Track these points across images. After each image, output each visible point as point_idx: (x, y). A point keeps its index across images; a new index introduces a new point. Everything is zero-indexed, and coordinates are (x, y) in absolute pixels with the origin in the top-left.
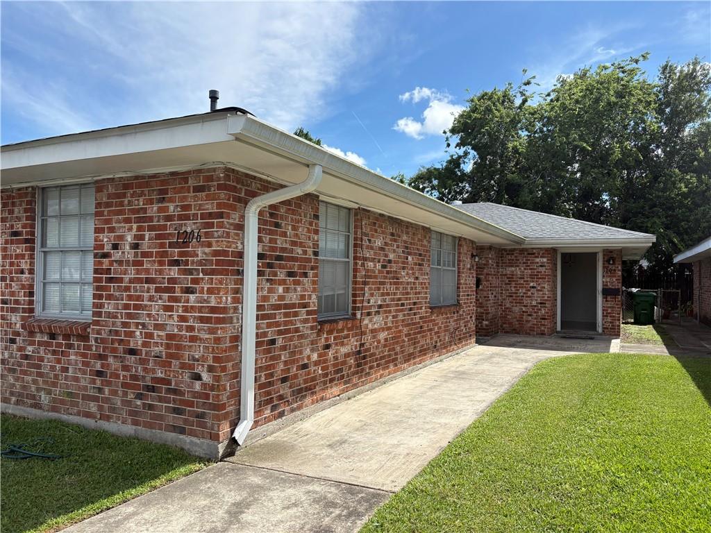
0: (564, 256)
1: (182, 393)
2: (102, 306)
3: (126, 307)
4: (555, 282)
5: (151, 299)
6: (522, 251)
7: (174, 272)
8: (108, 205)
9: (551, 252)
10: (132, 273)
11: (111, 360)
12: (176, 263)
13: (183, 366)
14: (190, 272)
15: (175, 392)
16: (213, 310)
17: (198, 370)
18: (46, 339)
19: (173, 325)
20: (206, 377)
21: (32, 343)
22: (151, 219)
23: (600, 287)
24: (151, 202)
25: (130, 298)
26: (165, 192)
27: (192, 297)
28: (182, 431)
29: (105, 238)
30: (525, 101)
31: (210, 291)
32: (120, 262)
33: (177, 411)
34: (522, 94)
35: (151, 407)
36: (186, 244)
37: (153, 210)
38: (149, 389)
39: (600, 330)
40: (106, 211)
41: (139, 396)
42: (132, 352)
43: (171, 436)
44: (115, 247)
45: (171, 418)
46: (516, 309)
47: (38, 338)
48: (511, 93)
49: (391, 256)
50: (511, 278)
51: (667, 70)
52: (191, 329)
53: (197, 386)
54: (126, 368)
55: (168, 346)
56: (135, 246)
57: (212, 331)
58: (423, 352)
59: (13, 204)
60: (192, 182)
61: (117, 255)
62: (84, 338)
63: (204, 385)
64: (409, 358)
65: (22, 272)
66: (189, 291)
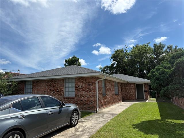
0: (137, 85)
1: (90, 105)
2: (76, 94)
3: (80, 94)
4: (135, 90)
5: (84, 93)
6: (129, 84)
7: (88, 89)
8: (77, 81)
9: (134, 84)
10: (81, 90)
11: (78, 102)
12: (88, 88)
13: (90, 101)
14: (90, 89)
15: (89, 105)
16: (94, 94)
17: (92, 102)
18: (67, 99)
19: (88, 96)
20: (93, 102)
21: (64, 100)
22: (84, 83)
23: (144, 90)
24: (84, 81)
25: (81, 93)
26: (86, 79)
27: (91, 92)
28: (90, 110)
29: (77, 85)
30: (126, 52)
31: (93, 92)
32: (79, 88)
33: (89, 107)
34: (126, 50)
35: (85, 107)
36: (89, 86)
37: (84, 82)
38: (84, 105)
39: (145, 99)
40: (77, 82)
41: (83, 106)
42: (82, 100)
43: (88, 111)
44: (78, 86)
45: (88, 108)
46: (128, 95)
47: (66, 99)
48: (123, 50)
49: (110, 86)
50: (127, 89)
51: (155, 45)
52: (90, 97)
53: (92, 104)
54: (81, 102)
55: (87, 99)
56: (82, 86)
57: (94, 97)
58: (115, 102)
59: (61, 81)
60: (90, 78)
61: (79, 87)
62: (74, 99)
63: (93, 104)
64: (113, 103)
65: (63, 90)
66: (90, 92)
